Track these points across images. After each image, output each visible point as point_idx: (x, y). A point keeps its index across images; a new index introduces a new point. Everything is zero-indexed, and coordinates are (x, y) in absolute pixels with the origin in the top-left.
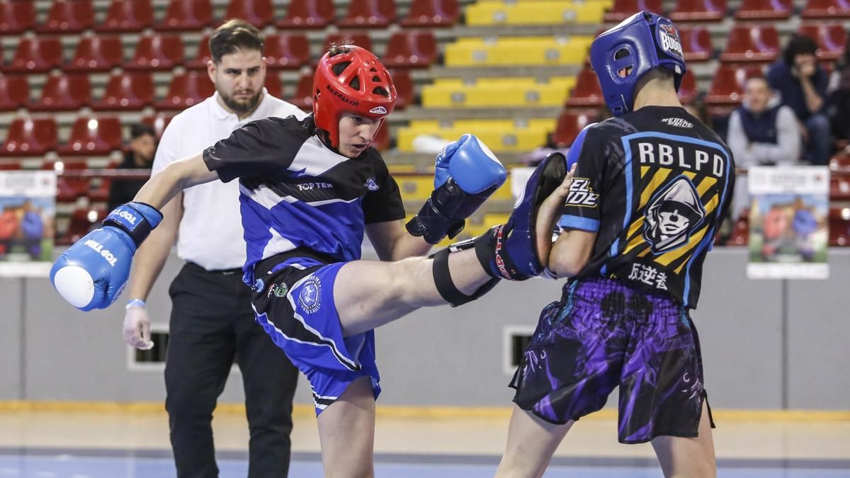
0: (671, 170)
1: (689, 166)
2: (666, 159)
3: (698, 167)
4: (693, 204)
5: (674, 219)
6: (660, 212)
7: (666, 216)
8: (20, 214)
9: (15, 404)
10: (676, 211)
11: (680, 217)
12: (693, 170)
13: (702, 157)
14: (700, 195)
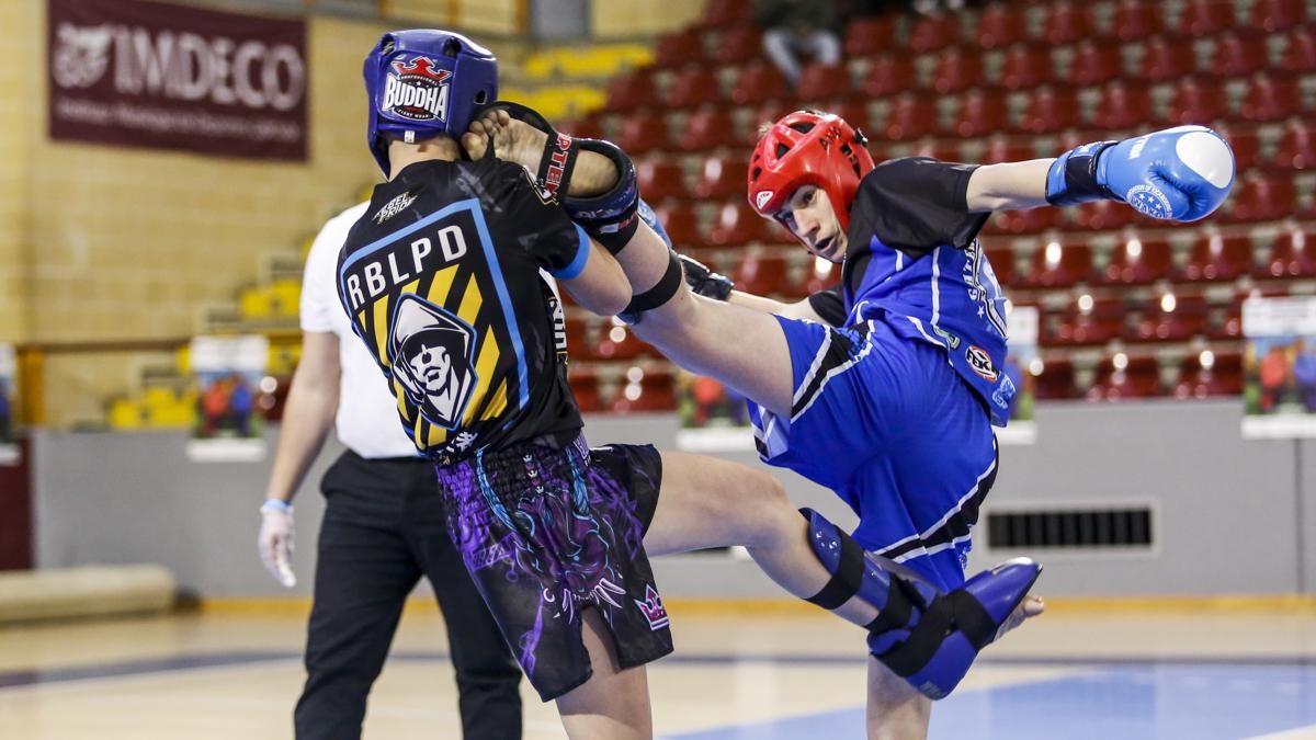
0: (387, 297)
1: (407, 276)
2: (376, 284)
3: (419, 268)
4: (437, 322)
5: (427, 358)
6: (409, 361)
7: (417, 361)
8: (1290, 357)
9: (1291, 599)
10: (423, 346)
11: (431, 351)
12: (413, 276)
13: (421, 248)
14: (441, 304)
